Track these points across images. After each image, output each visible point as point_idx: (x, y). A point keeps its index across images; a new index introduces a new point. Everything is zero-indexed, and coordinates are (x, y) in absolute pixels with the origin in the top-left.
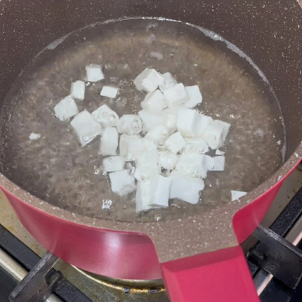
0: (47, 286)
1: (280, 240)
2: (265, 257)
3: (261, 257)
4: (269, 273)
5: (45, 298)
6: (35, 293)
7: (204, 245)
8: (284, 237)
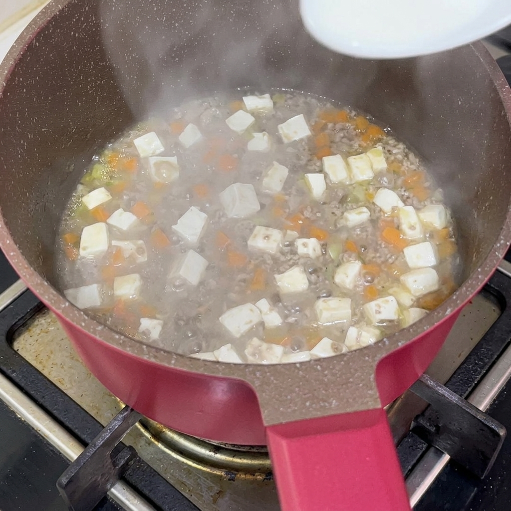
0: (113, 468)
1: (461, 403)
3: (433, 429)
4: (443, 453)
5: (108, 487)
6: (94, 479)
7: (330, 404)
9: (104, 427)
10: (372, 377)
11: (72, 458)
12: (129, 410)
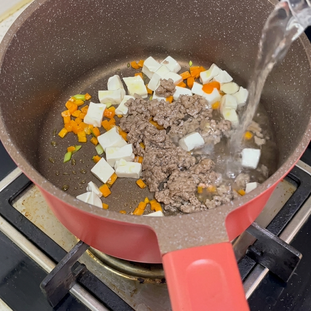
0: (73, 276)
1: (275, 239)
2: (262, 253)
3: (259, 254)
4: (265, 268)
5: (70, 287)
6: (62, 283)
7: (199, 239)
8: (279, 236)
9: (67, 253)
10: (224, 224)
11: (49, 270)
12: (82, 243)
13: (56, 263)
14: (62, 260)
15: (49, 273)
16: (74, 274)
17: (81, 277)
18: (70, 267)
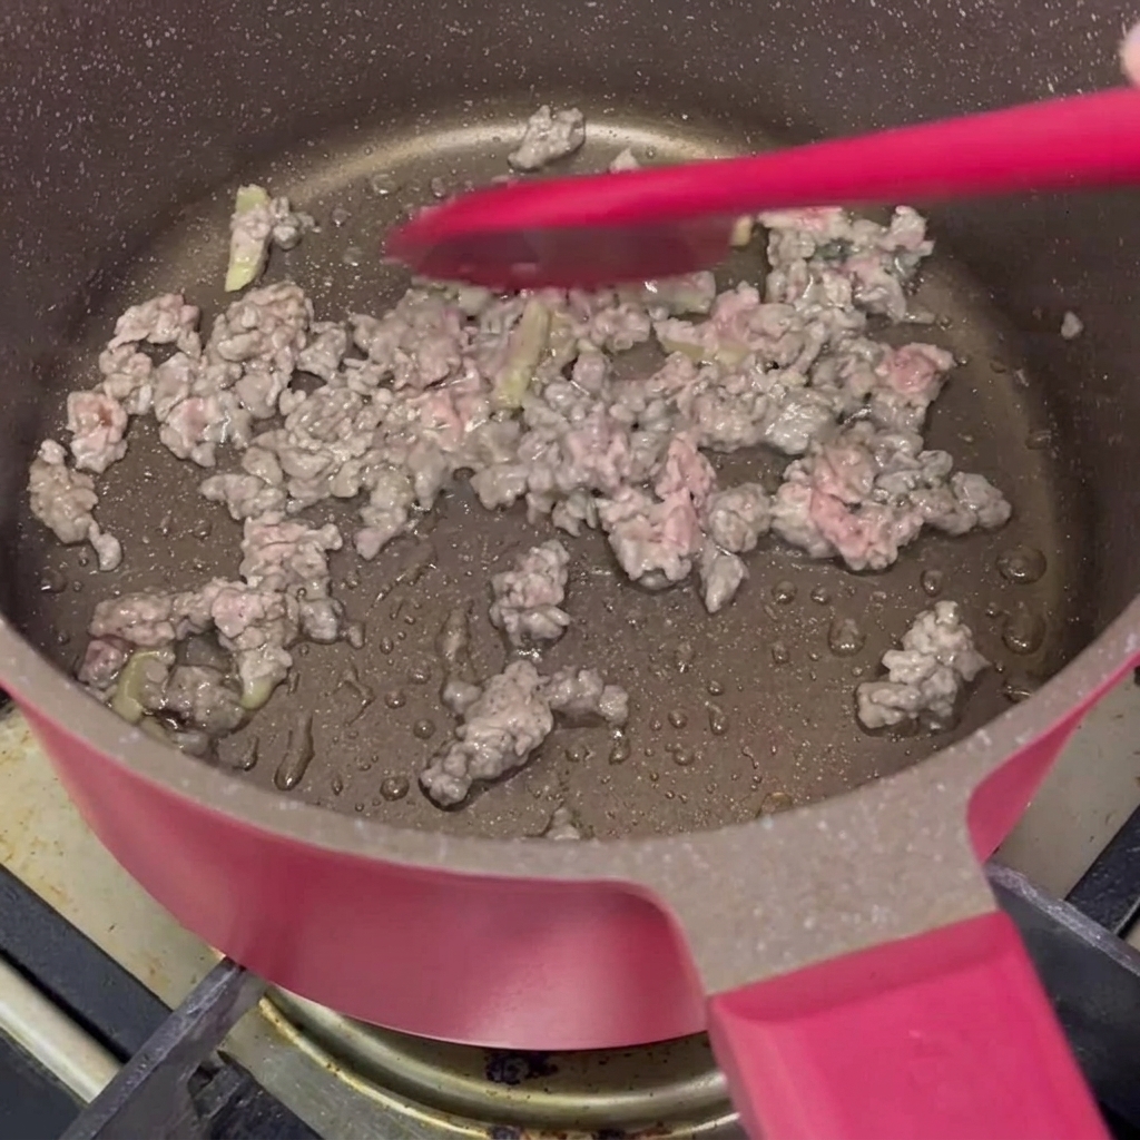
0: (195, 1116)
7: (867, 917)
8: (1124, 933)
9: (170, 1011)
11: (88, 1093)
12: (235, 970)
13: (119, 1055)
14: (148, 1043)
15: (89, 1101)
16: (201, 1109)
17: (231, 1124)
18: (184, 1075)
